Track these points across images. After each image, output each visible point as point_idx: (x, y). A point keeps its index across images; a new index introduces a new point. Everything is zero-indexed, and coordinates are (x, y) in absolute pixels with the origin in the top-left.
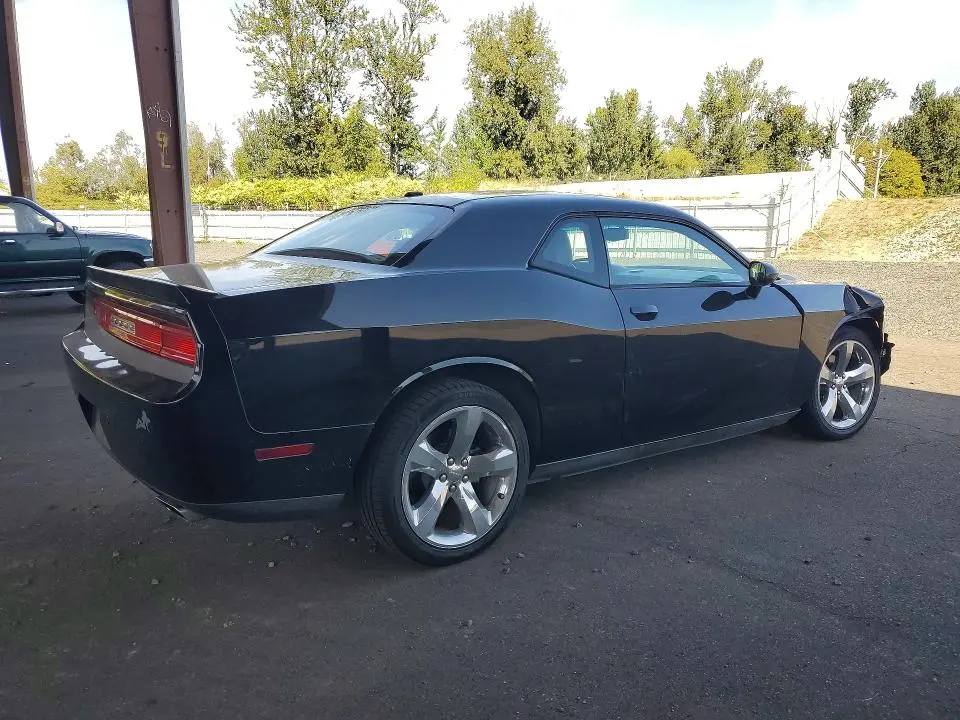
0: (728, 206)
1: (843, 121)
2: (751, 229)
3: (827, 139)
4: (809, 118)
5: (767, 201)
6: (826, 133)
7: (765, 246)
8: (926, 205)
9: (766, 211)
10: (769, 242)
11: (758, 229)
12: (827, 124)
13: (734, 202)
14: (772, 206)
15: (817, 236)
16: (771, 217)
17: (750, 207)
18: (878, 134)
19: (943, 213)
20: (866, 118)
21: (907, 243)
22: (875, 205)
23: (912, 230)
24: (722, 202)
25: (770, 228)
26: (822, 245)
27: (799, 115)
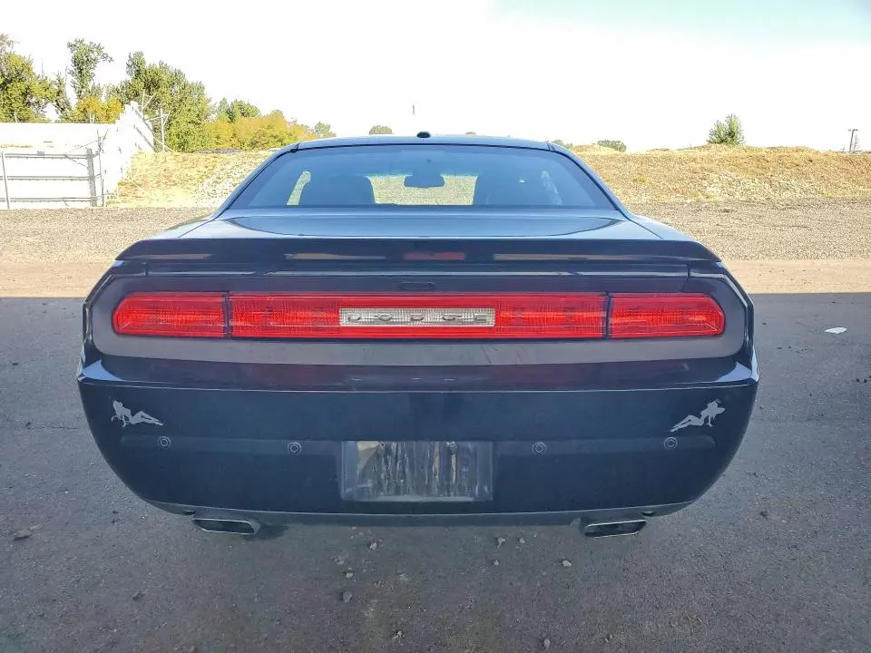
0: (41, 155)
1: (70, 78)
2: (71, 178)
3: (58, 93)
4: (36, 70)
5: (83, 152)
6: (56, 87)
7: (90, 196)
8: (212, 159)
9: (85, 162)
10: (93, 191)
11: (80, 179)
12: (54, 78)
13: (48, 151)
14: (90, 156)
15: (131, 186)
16: (91, 167)
17: (66, 156)
18: (104, 93)
19: (229, 167)
20: (91, 77)
21: (210, 190)
22: (171, 159)
23: (211, 181)
24: (33, 151)
25: (91, 178)
26: (139, 194)
27: (27, 66)
